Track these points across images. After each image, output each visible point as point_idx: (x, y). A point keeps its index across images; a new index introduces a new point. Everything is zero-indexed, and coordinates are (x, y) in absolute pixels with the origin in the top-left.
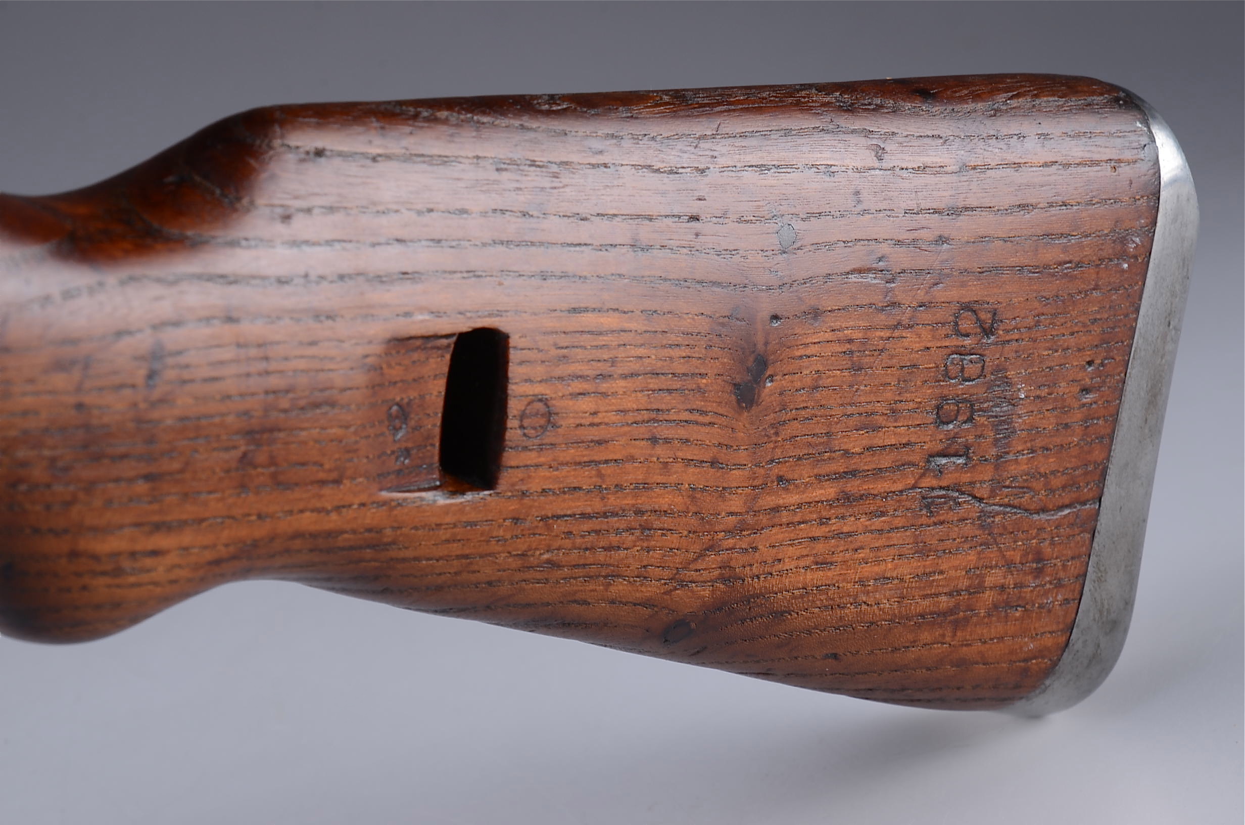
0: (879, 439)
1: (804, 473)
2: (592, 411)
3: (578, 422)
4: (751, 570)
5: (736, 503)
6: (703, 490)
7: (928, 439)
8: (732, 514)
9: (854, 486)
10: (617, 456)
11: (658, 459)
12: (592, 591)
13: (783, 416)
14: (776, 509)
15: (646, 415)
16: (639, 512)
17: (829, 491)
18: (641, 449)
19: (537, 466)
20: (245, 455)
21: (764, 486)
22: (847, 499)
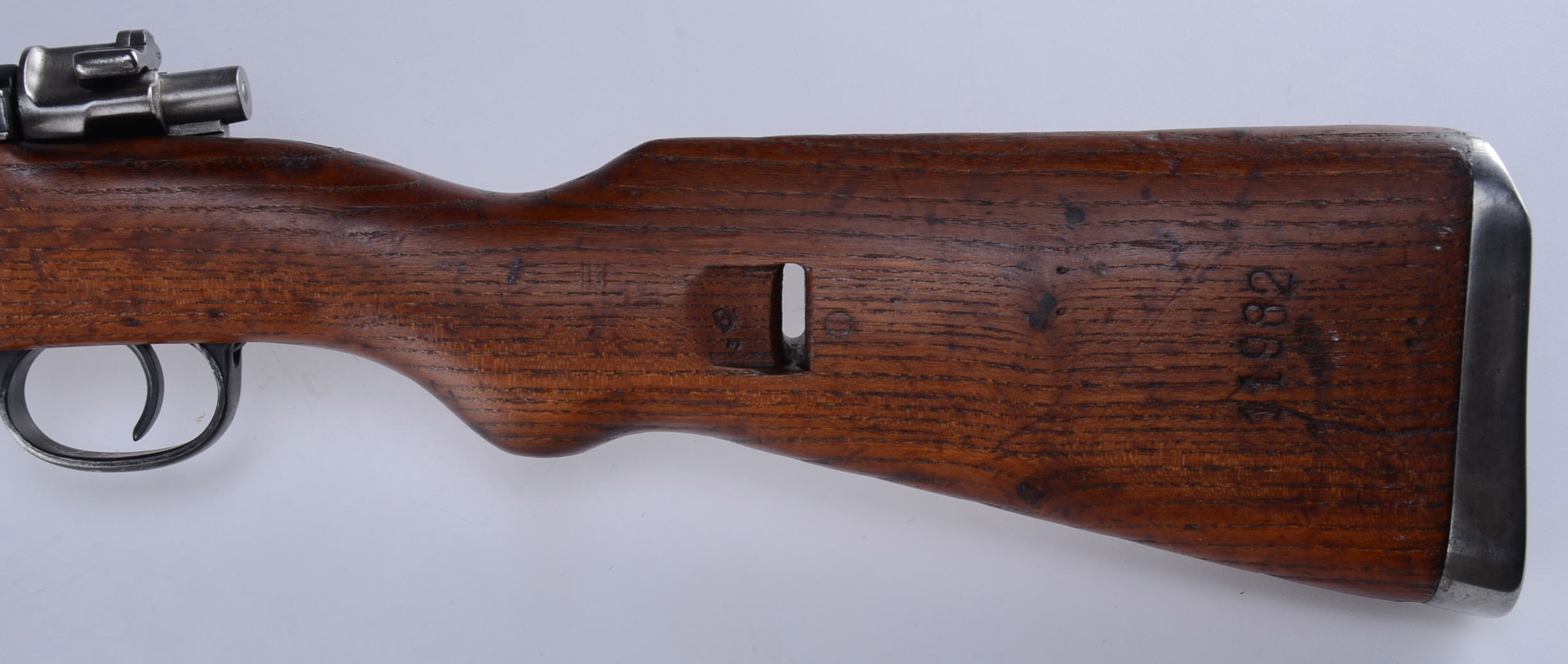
0: (1181, 361)
1: (1110, 379)
2: (890, 322)
3: (877, 328)
4: (1071, 448)
5: (1044, 397)
6: (1007, 385)
7: (1235, 364)
8: (1039, 405)
9: (1161, 394)
10: (920, 354)
11: (959, 359)
12: (928, 452)
13: (1079, 338)
14: (1083, 405)
15: (942, 329)
16: (951, 396)
17: (1139, 396)
18: (942, 352)
19: (844, 356)
20: (592, 331)
21: (1068, 387)
22: (1157, 403)
